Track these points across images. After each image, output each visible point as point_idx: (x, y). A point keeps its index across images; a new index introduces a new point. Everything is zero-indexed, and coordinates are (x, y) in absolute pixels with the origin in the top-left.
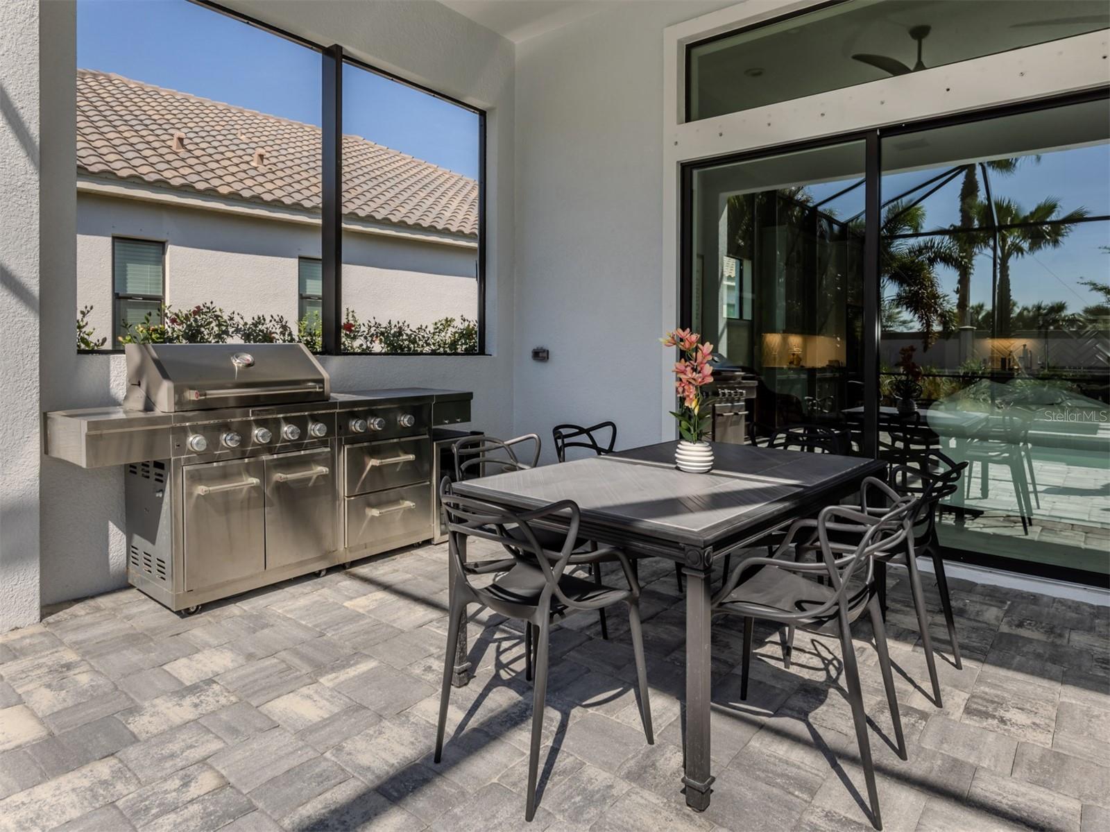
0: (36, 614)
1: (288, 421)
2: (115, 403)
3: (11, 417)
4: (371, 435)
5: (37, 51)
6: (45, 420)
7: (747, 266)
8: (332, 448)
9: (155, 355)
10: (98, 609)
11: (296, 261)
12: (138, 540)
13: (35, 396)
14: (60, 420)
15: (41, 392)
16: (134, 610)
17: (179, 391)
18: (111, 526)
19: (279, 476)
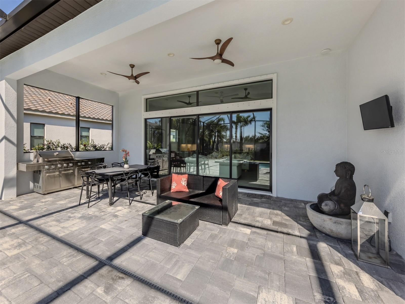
0: (16, 196)
1: (65, 163)
2: (31, 161)
3: (11, 164)
4: (82, 165)
5: (16, 104)
6: (17, 164)
8: (74, 168)
9: (39, 153)
10: (28, 195)
12: (36, 184)
13: (16, 160)
14: (20, 164)
15: (17, 160)
16: (35, 195)
17: (43, 159)
18: (30, 182)
19: (63, 172)
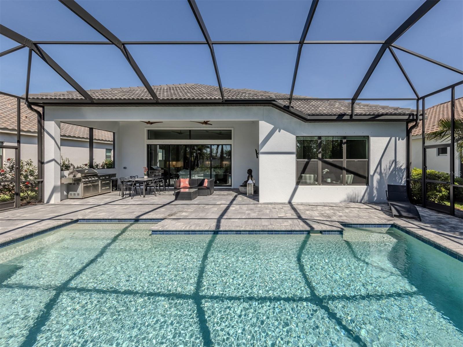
0: (60, 201)
1: (93, 178)
2: (66, 177)
4: (103, 179)
6: (61, 179)
7: (164, 151)
8: (98, 180)
11: (105, 150)
12: (73, 192)
15: (60, 176)
18: (64, 192)
19: (93, 184)
